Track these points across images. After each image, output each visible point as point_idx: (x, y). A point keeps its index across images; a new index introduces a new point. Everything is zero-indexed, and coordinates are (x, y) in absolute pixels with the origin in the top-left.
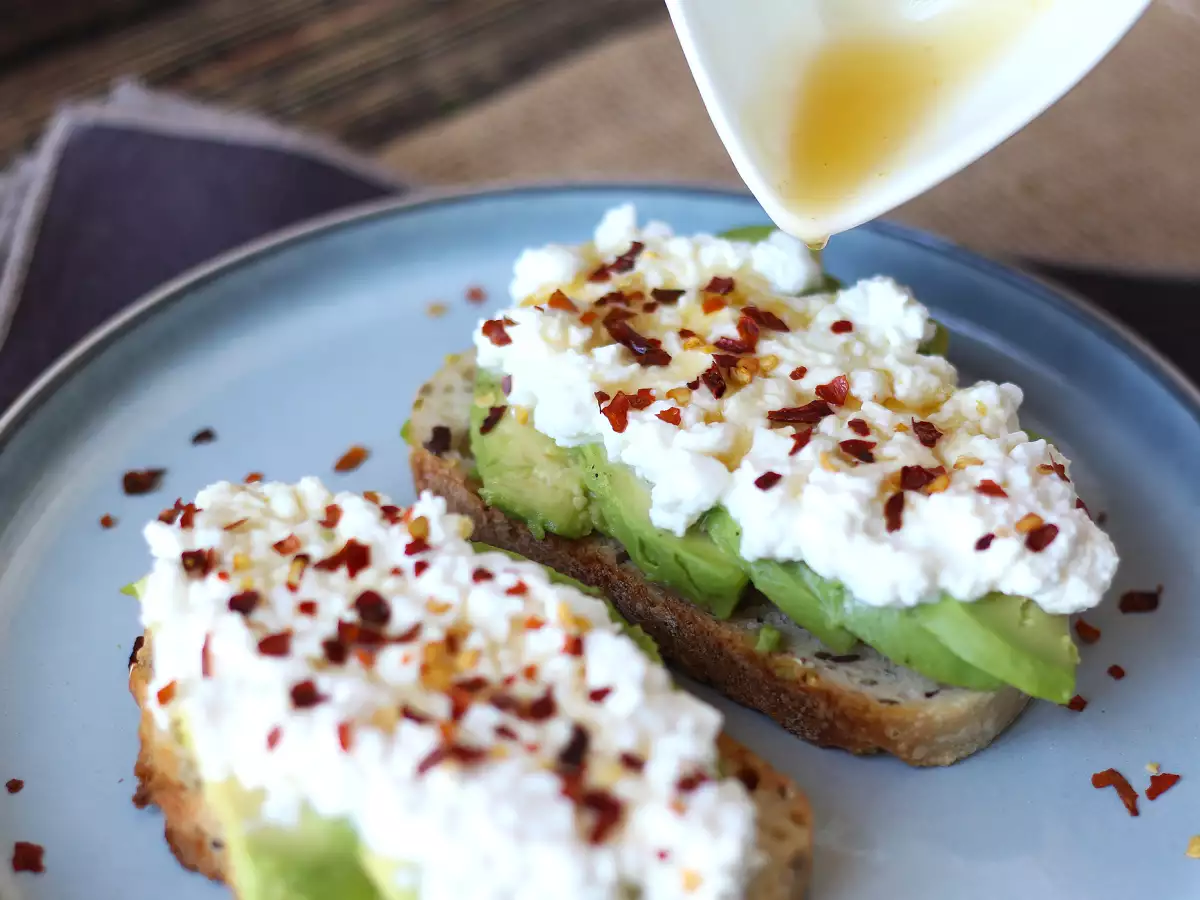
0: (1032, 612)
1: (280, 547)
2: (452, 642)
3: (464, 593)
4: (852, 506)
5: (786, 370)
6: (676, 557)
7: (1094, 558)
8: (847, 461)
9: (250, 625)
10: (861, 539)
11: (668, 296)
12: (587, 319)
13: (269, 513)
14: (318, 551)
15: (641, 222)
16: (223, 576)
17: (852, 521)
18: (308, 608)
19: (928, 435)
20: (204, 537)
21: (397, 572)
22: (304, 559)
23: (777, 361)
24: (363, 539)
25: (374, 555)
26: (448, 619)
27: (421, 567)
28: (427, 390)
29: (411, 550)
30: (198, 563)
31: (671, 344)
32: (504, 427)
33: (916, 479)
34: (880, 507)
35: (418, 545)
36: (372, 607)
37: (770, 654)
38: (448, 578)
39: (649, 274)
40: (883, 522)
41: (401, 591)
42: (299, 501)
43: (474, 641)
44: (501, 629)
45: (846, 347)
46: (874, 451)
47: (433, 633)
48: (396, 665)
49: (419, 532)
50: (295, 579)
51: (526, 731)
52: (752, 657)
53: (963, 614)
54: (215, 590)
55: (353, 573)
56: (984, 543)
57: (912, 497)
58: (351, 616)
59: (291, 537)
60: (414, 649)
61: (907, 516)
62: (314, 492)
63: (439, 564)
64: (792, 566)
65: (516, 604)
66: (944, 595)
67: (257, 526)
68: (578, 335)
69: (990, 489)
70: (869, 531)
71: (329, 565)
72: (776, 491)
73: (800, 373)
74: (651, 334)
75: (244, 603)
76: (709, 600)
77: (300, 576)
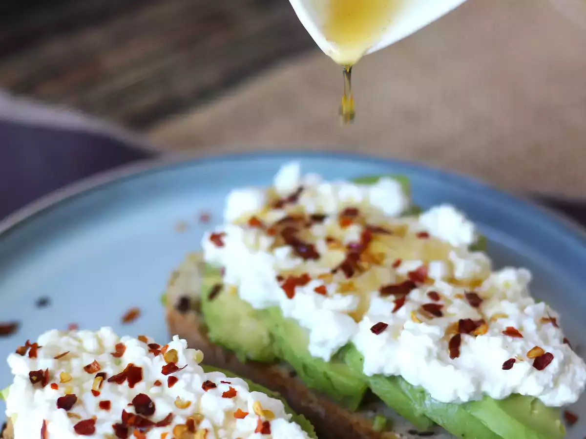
0: (537, 406)
1: (88, 369)
2: (191, 426)
3: (199, 396)
4: (430, 343)
5: (389, 261)
6: (325, 373)
7: (574, 373)
8: (426, 316)
9: (70, 415)
10: (435, 363)
11: (319, 218)
12: (271, 232)
13: (81, 349)
14: (111, 371)
15: (303, 173)
16: (54, 386)
17: (430, 351)
18: (105, 405)
19: (475, 300)
20: (43, 363)
21: (158, 383)
22: (103, 375)
23: (382, 256)
24: (138, 364)
25: (145, 374)
26: (188, 411)
27: (172, 381)
28: (176, 275)
29: (166, 370)
30: (39, 379)
31: (321, 247)
32: (222, 297)
33: (468, 327)
34: (446, 344)
35: (170, 368)
36: (144, 404)
37: (382, 431)
38: (189, 387)
39: (308, 205)
40: (447, 353)
41: (160, 395)
42: (100, 342)
43: (205, 424)
44: (220, 418)
46: (443, 310)
47: (180, 420)
49: (171, 360)
50: (97, 389)
52: (371, 433)
53: (495, 407)
54: (50, 394)
55: (131, 385)
56: (508, 365)
57: (466, 338)
58: (131, 410)
59: (95, 362)
60: (168, 429)
61: (463, 348)
62: (109, 336)
63: (183, 378)
64: (394, 379)
65: (229, 402)
66: (485, 396)
67: (76, 356)
68: (266, 241)
69: (512, 332)
70: (439, 358)
71: (118, 379)
72: (384, 334)
73: (397, 264)
74: (309, 241)
75: (66, 403)
76: (345, 399)
77: (100, 386)
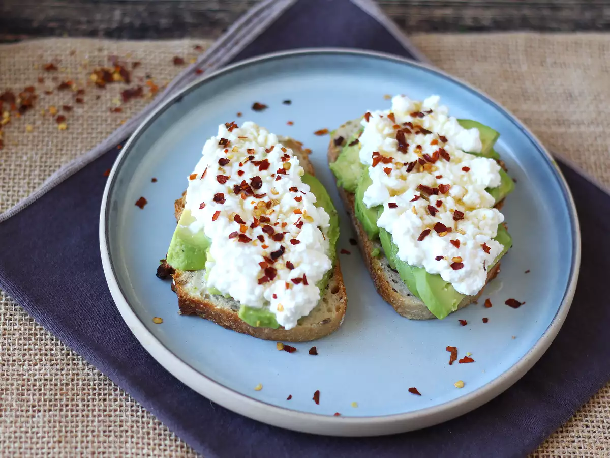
1: (249, 151)
2: (269, 205)
3: (285, 192)
4: (409, 225)
5: (437, 174)
6: (363, 214)
8: (427, 212)
9: (220, 169)
10: (408, 237)
11: (426, 132)
12: (396, 127)
13: (255, 139)
14: (258, 158)
15: (439, 103)
16: (226, 151)
17: (408, 231)
18: (241, 173)
19: (458, 216)
20: (232, 137)
21: (273, 176)
22: (251, 158)
23: (437, 169)
24: (270, 161)
25: (271, 167)
26: (274, 197)
27: (279, 178)
28: (349, 123)
29: (280, 171)
30: (224, 143)
31: (412, 148)
32: (356, 147)
33: (440, 228)
34: (421, 231)
35: (282, 171)
36: (257, 182)
37: (374, 257)
38: (284, 185)
39: (426, 122)
40: (418, 235)
41: (268, 182)
42: (266, 140)
43: (276, 208)
44: (286, 208)
45: (463, 176)
46: (437, 214)
47: (266, 199)
48: (250, 202)
49: (286, 167)
50: (243, 163)
51: (268, 241)
52: (369, 254)
53: (424, 275)
54: (222, 154)
55: (260, 170)
56: (439, 258)
57: (434, 233)
58: (249, 182)
59: (253, 149)
60: (257, 200)
61: (427, 238)
62: (272, 139)
63: (284, 178)
64: (390, 234)
65: (295, 203)
66: (424, 268)
67: (250, 142)
68: (389, 130)
69: (456, 243)
70: (413, 236)
71: (256, 163)
73: (439, 177)
74: (409, 142)
75: (223, 162)
76: (367, 232)
77: (246, 162)
